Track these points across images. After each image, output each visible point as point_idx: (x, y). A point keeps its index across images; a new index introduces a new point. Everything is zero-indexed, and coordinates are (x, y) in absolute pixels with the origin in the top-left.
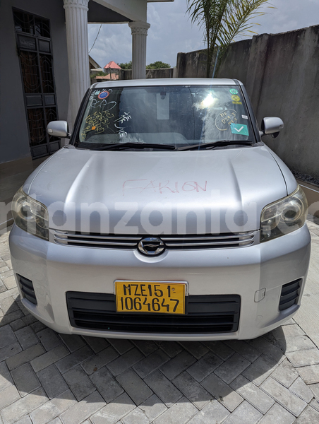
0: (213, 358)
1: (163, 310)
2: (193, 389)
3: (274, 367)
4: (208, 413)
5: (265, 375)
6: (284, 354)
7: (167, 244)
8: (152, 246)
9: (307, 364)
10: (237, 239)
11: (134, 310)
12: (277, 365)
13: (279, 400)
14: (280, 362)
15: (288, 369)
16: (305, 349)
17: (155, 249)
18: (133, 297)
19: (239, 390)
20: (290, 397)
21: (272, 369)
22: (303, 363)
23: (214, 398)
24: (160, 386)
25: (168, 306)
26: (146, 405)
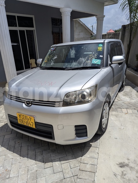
0: (55, 150)
1: (30, 126)
2: (40, 158)
3: (73, 160)
4: (37, 166)
5: (67, 161)
6: (82, 157)
7: (33, 103)
8: (28, 103)
9: (87, 163)
10: (54, 104)
11: (22, 124)
12: (75, 159)
13: (64, 171)
14: (77, 159)
15: (78, 162)
16: (92, 158)
17: (29, 104)
18: (22, 119)
19: (53, 163)
20: (69, 172)
21: (72, 160)
22: (85, 162)
23: (44, 162)
24: (31, 153)
25: (31, 124)
26: (23, 157)
